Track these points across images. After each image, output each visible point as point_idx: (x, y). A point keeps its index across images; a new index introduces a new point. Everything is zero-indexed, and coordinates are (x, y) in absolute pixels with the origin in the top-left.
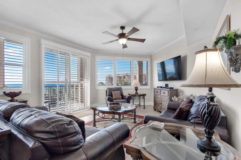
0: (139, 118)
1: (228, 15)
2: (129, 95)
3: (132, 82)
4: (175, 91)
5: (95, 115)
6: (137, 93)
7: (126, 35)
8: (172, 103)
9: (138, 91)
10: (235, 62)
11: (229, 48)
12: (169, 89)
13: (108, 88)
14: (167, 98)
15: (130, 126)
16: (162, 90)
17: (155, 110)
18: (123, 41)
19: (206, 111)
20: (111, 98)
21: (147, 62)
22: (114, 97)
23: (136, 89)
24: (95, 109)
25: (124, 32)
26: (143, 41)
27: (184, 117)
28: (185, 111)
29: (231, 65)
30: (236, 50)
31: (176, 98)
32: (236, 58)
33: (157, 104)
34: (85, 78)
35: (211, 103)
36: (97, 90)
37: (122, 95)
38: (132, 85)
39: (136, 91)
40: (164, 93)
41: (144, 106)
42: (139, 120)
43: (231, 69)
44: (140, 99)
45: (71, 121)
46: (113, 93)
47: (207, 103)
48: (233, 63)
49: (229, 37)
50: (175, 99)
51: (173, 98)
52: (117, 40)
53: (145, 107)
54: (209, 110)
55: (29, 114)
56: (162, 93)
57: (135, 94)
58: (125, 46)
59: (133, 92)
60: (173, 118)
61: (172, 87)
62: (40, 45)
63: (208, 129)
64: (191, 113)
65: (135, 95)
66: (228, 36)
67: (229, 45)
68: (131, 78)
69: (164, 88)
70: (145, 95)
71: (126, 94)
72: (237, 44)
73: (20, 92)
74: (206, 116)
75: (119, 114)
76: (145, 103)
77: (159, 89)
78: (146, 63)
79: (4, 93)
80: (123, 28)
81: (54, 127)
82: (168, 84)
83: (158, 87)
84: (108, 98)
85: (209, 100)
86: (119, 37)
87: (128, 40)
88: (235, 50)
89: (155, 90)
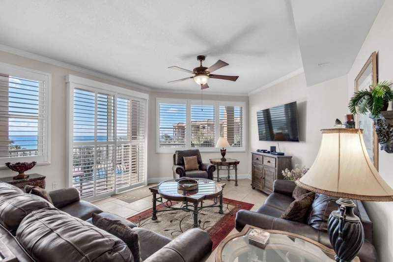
0: (228, 204)
1: (375, 52)
2: (211, 162)
3: (217, 141)
4: (288, 160)
5: (155, 200)
6: (224, 160)
7: (207, 70)
8: (281, 181)
9: (225, 157)
10: (387, 137)
11: (376, 113)
12: (276, 156)
13: (176, 152)
14: (273, 171)
15: (212, 218)
16: (265, 156)
17: (254, 188)
18: (203, 79)
19: (339, 232)
20: (182, 169)
21: (241, 108)
22: (186, 166)
23: (223, 153)
24: (155, 192)
25: (204, 66)
26: (234, 78)
27: (301, 217)
28: (303, 207)
29: (379, 141)
30: (388, 119)
31: (289, 173)
32: (387, 130)
33: (258, 179)
34: (140, 135)
35: (348, 218)
36: (158, 154)
37: (200, 162)
38: (216, 147)
39: (222, 157)
40: (269, 162)
41: (236, 181)
42: (227, 208)
43: (380, 146)
44: (229, 170)
45: (116, 243)
46: (186, 159)
47: (341, 219)
48: (384, 138)
49: (377, 96)
50: (287, 173)
51: (283, 172)
52: (192, 77)
53: (238, 183)
54: (343, 229)
55: (48, 229)
56: (265, 162)
57: (220, 161)
58: (205, 86)
59: (218, 158)
60: (284, 218)
61: (282, 152)
62: (66, 83)
63: (342, 258)
64: (313, 212)
65: (221, 163)
66: (375, 94)
67: (377, 109)
68: (215, 130)
69: (269, 152)
70: (238, 163)
71: (206, 160)
72: (389, 109)
73: (34, 163)
74: (339, 238)
75: (195, 202)
76: (238, 175)
77: (260, 155)
78: (239, 109)
79: (8, 164)
80: (201, 58)
81: (88, 260)
82: (275, 147)
83: (258, 151)
84: (178, 169)
85: (345, 212)
86: (196, 74)
87: (210, 77)
88: (386, 119)
89: (254, 155)
